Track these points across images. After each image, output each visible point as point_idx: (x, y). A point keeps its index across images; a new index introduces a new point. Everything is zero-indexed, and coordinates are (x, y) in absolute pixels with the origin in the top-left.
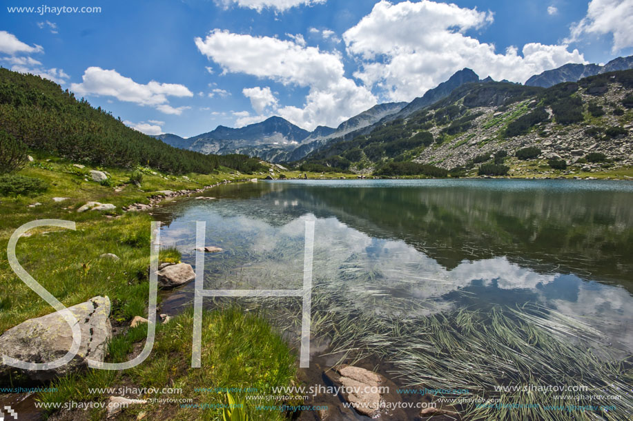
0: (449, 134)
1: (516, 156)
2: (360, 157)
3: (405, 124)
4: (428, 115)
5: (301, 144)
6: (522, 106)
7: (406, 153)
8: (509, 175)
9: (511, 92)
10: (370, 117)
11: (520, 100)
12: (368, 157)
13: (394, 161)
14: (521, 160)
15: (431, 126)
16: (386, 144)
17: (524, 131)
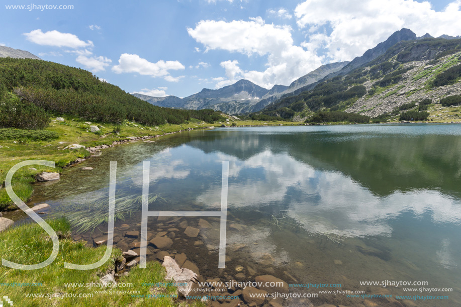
0: (381, 86)
1: (440, 103)
2: (303, 108)
3: (343, 80)
4: (364, 71)
5: (261, 100)
6: (453, 58)
7: (342, 103)
8: (428, 120)
9: (444, 46)
10: (317, 76)
11: (452, 53)
12: (309, 108)
13: (331, 110)
14: (445, 106)
15: (366, 80)
16: (325, 96)
17: (452, 81)
